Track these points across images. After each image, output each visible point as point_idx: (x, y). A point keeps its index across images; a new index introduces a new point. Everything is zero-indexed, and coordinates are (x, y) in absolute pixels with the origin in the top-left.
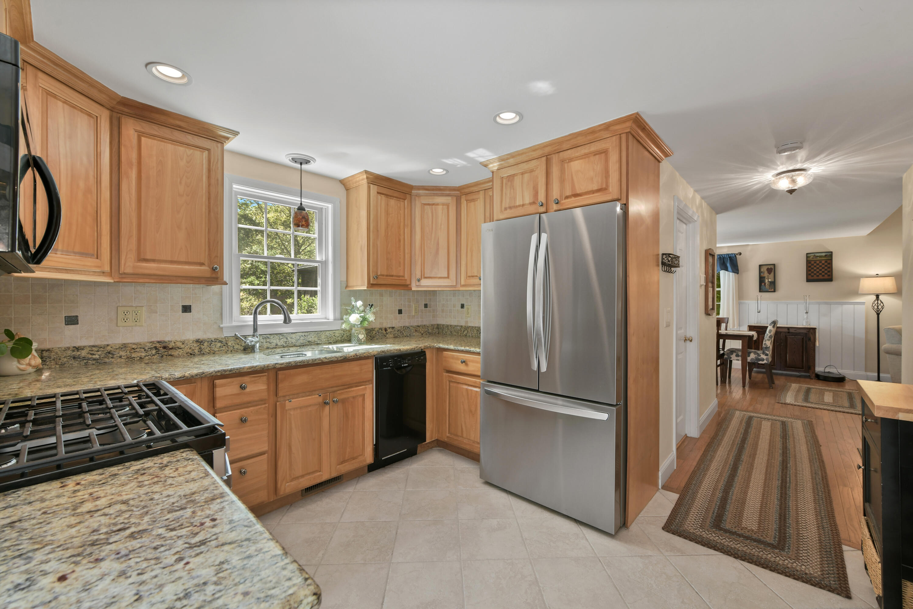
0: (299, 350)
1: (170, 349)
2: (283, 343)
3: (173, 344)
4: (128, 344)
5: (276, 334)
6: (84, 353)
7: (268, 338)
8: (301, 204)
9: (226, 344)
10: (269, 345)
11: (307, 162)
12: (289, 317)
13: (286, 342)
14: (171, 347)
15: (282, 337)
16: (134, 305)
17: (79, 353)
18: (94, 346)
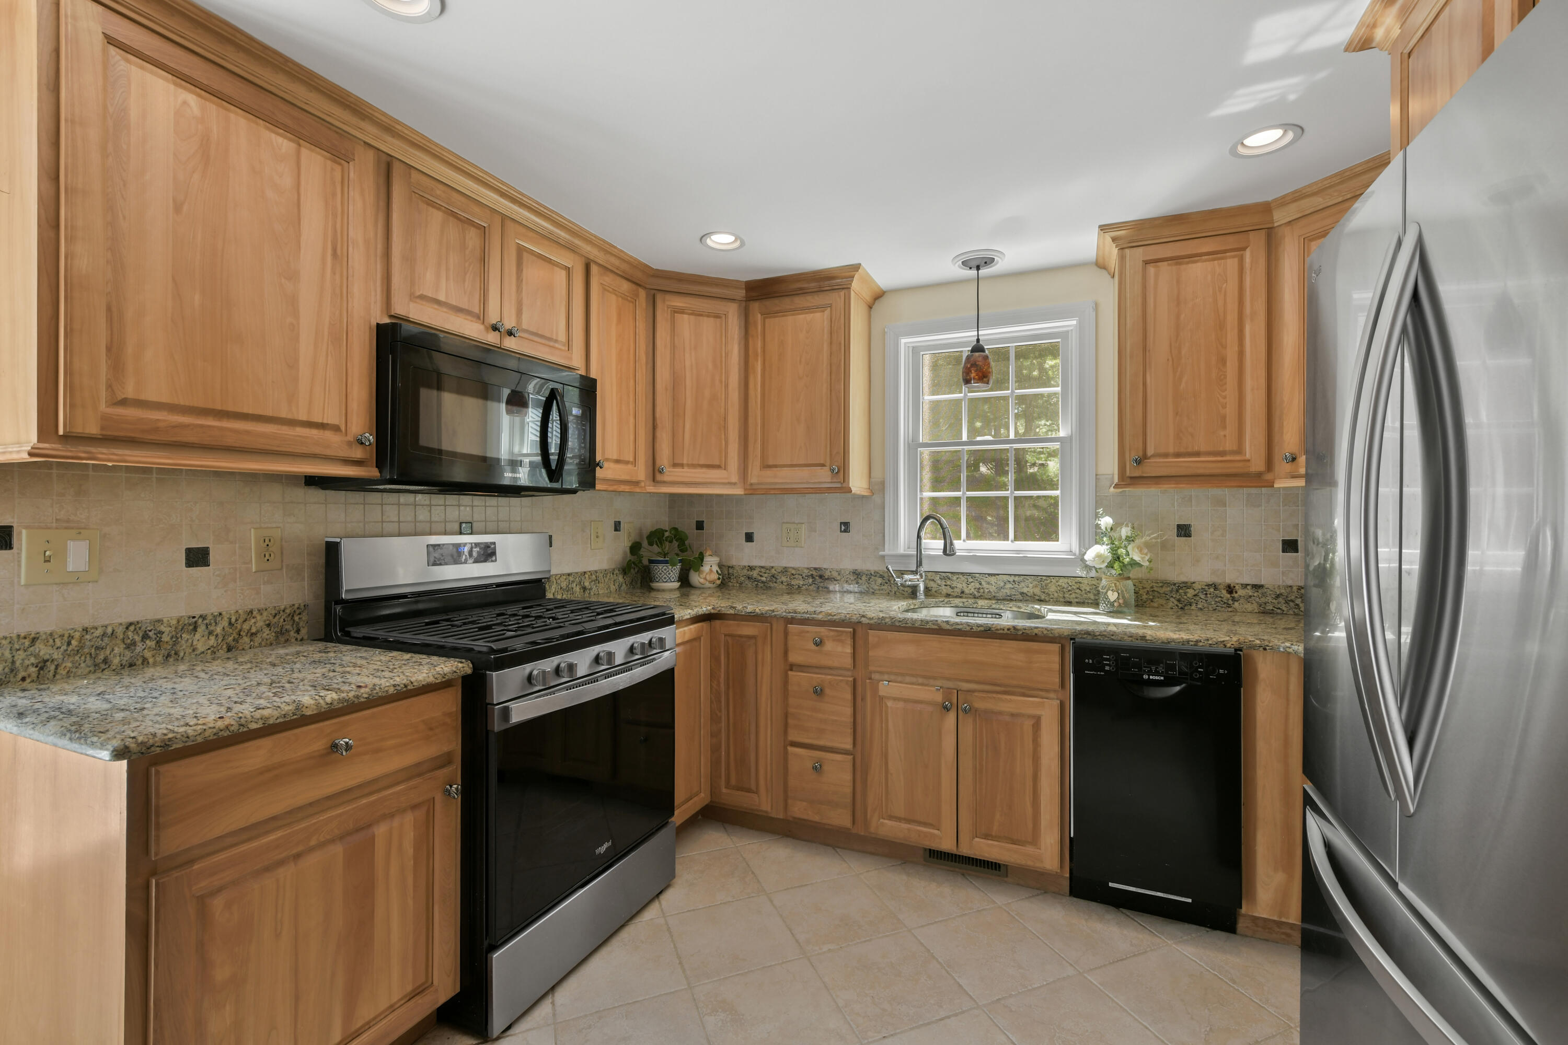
0: (994, 606)
1: (826, 579)
2: (973, 590)
3: (829, 574)
4: (789, 568)
5: (962, 573)
6: (755, 574)
7: (949, 579)
8: (978, 340)
9: (889, 580)
10: (950, 591)
11: (989, 262)
12: (952, 544)
13: (979, 589)
14: (826, 577)
15: (972, 580)
16: (796, 522)
17: (752, 573)
18: (762, 567)
